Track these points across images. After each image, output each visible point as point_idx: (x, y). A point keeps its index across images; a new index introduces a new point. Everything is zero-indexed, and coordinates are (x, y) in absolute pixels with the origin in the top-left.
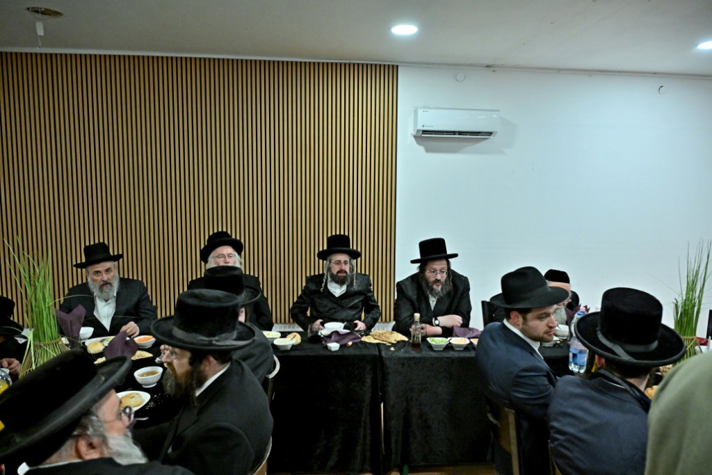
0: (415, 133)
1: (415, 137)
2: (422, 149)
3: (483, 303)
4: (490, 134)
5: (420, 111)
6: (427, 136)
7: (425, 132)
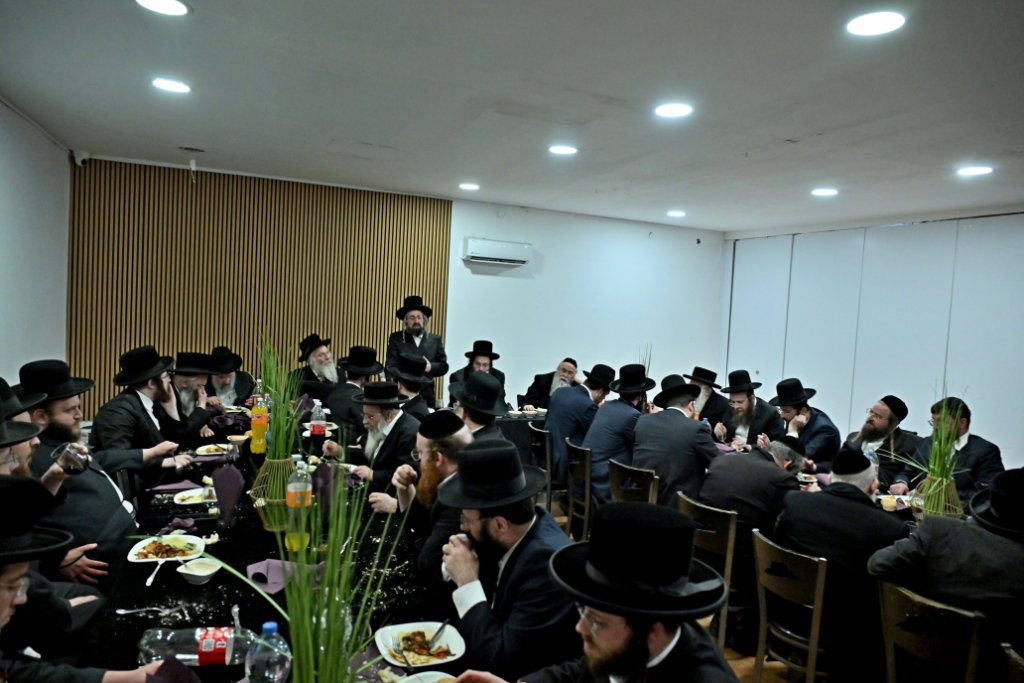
0: (464, 258)
1: (464, 260)
2: (468, 271)
3: (519, 396)
4: (524, 262)
5: (470, 241)
6: (474, 262)
7: (473, 257)
